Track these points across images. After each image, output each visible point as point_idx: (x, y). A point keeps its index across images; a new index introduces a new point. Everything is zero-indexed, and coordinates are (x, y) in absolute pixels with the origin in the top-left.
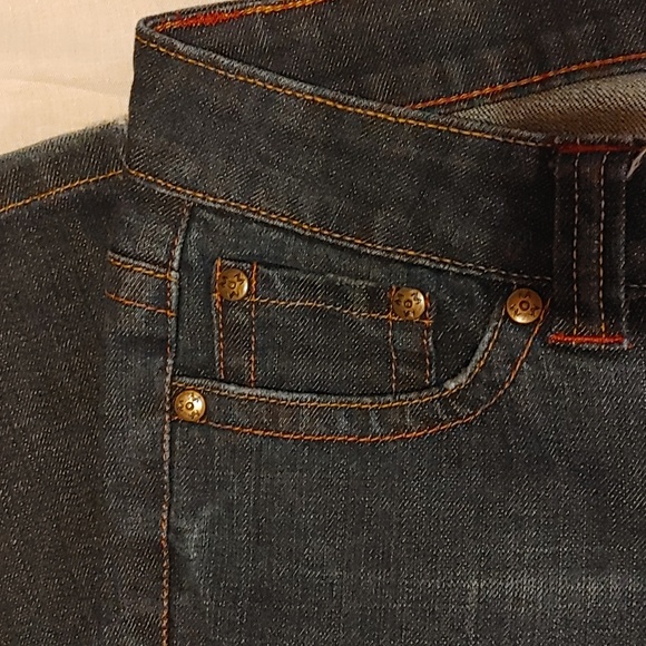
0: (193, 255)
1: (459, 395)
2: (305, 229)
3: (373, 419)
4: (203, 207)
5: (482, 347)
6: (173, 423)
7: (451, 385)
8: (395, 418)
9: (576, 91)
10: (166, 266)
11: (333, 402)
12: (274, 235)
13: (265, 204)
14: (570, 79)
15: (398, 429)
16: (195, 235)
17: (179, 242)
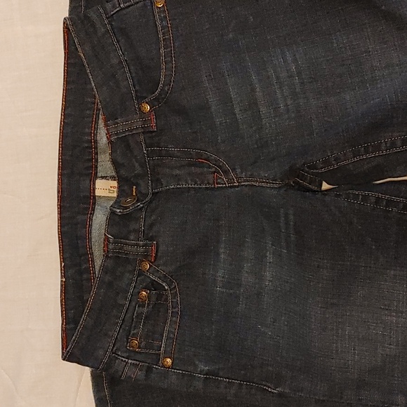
0: (125, 355)
1: (169, 286)
3: (174, 310)
4: (112, 349)
6: (172, 368)
7: (166, 287)
10: (127, 363)
12: (121, 331)
13: (113, 332)
16: (120, 353)
17: (121, 358)
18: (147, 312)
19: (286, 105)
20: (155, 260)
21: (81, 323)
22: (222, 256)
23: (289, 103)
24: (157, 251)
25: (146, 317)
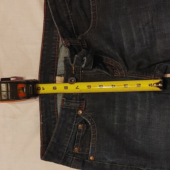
0: (72, 155)
1: (91, 123)
2: (69, 139)
3: (94, 134)
4: (66, 153)
5: (84, 118)
6: (94, 161)
8: (94, 132)
9: (58, 108)
10: (73, 159)
11: (92, 140)
12: (70, 144)
13: (66, 144)
14: (57, 108)
15: (95, 131)
16: (69, 154)
17: (70, 157)
18: (82, 134)
19: (147, 42)
20: (85, 110)
21: (51, 140)
22: (117, 109)
23: (148, 40)
24: (85, 105)
25: (82, 137)
